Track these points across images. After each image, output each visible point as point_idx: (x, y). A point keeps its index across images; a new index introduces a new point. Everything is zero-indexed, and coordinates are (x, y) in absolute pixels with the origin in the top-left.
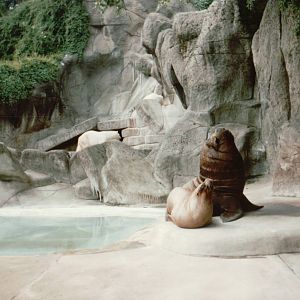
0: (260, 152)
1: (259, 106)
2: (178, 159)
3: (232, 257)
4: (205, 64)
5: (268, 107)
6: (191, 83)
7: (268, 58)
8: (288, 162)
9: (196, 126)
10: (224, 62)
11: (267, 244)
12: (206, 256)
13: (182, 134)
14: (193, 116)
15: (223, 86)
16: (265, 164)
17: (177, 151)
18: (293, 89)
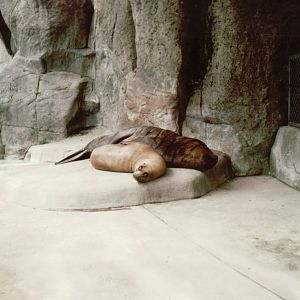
0: (94, 103)
1: (93, 55)
2: (8, 109)
3: (97, 210)
4: (38, 6)
5: (104, 57)
6: (20, 26)
7: (112, 5)
8: (136, 112)
9: (27, 73)
10: (59, 6)
11: (131, 194)
12: (68, 210)
13: (10, 81)
14: (23, 62)
15: (57, 32)
16: (98, 115)
17: (6, 100)
18: (141, 38)
